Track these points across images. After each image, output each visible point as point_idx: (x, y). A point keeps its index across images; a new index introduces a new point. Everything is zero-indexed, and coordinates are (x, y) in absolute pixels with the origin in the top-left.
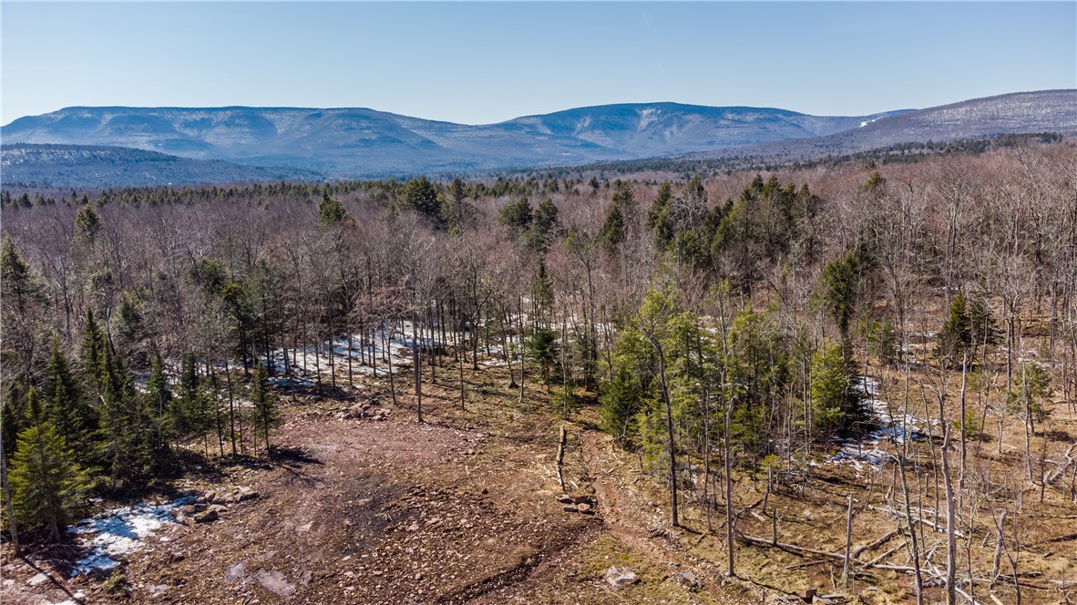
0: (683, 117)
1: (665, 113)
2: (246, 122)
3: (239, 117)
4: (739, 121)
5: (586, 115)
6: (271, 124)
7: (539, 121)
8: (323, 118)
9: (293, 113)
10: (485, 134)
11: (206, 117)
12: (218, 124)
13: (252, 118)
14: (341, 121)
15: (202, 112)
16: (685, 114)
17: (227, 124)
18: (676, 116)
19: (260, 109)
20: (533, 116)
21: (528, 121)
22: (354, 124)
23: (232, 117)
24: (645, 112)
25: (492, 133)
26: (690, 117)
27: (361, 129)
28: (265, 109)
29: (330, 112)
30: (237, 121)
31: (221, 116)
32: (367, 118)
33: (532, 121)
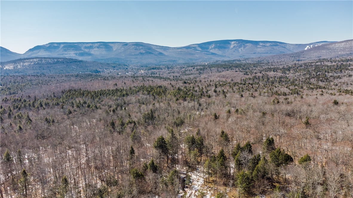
0: (245, 44)
1: (239, 43)
2: (104, 47)
3: (102, 45)
4: (265, 46)
5: (213, 44)
6: (111, 47)
7: (197, 46)
8: (128, 45)
9: (118, 44)
10: (180, 50)
11: (91, 45)
12: (95, 47)
13: (106, 45)
14: (133, 47)
15: (90, 44)
16: (246, 43)
17: (98, 48)
18: (243, 44)
19: (108, 42)
20: (195, 44)
21: (193, 46)
22: (138, 48)
23: (99, 45)
24: (232, 43)
25: (182, 50)
26: (248, 44)
27: (140, 49)
28: (110, 42)
29: (130, 43)
30: (101, 46)
31: (96, 45)
32: (141, 45)
33: (195, 46)
